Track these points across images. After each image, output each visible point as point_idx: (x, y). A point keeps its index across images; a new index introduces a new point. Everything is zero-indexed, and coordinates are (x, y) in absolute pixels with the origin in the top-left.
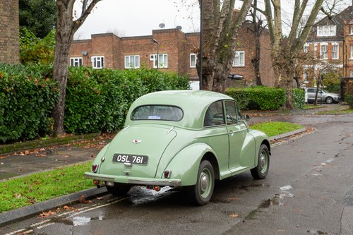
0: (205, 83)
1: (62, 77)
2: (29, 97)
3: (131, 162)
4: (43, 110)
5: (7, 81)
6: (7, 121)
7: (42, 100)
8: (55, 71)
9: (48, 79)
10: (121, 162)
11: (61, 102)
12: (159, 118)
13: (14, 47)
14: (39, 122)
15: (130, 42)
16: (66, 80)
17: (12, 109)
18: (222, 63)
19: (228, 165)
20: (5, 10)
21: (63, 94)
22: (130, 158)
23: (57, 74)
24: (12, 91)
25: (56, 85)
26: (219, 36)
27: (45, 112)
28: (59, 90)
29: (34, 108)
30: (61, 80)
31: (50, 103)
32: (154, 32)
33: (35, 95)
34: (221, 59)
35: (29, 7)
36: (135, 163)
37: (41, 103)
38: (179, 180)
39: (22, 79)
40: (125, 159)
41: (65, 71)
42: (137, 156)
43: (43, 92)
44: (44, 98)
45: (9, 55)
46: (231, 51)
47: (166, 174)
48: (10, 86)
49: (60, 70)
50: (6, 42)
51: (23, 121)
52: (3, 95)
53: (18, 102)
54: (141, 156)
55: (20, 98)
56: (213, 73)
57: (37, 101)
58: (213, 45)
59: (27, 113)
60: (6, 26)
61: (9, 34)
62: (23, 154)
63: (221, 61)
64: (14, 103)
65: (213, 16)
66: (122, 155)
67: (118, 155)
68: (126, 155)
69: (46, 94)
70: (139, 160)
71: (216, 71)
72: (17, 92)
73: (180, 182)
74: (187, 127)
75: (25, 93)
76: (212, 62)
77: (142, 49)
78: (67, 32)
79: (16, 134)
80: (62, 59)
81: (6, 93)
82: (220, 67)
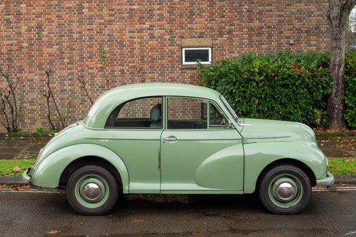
5: (257, 70)
11: (336, 94)
16: (342, 69)
78: (336, 15)
81: (257, 83)
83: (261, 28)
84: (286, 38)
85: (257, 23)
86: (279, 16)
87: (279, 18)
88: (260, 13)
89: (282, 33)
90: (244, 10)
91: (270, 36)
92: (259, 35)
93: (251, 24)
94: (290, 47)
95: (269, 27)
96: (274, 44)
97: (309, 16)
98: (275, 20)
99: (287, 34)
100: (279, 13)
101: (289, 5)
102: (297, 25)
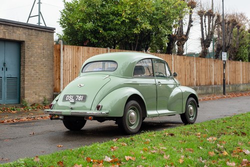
3: (75, 100)
10: (68, 100)
12: (101, 70)
22: (75, 97)
36: (78, 100)
40: (71, 98)
42: (79, 95)
47: (98, 108)
54: (82, 95)
66: (69, 95)
67: (66, 95)
68: (72, 95)
70: (80, 98)
73: (108, 113)
74: (122, 76)
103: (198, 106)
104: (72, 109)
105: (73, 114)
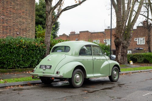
0: (118, 49)
1: (48, 43)
2: (33, 50)
4: (39, 56)
5: (24, 43)
6: (24, 60)
7: (38, 52)
8: (45, 40)
9: (42, 44)
10: (42, 68)
11: (47, 53)
12: (61, 51)
13: (33, 32)
14: (37, 61)
15: (95, 34)
16: (50, 44)
17: (26, 55)
18: (126, 40)
19: (93, 73)
20: (29, 17)
21: (48, 50)
22: (46, 66)
23: (46, 42)
24: (26, 47)
25: (45, 46)
26: (124, 28)
27: (40, 57)
28: (46, 48)
29: (35, 55)
30: (47, 44)
31: (42, 53)
32: (105, 30)
33: (36, 49)
34: (126, 38)
35: (43, 17)
36: (47, 68)
37: (38, 53)
38: (62, 75)
39: (30, 43)
40: (44, 67)
41: (49, 40)
42: (48, 66)
43: (39, 48)
44: (39, 51)
45: (31, 35)
46: (130, 35)
48: (25, 46)
49: (47, 40)
50: (29, 30)
51: (30, 60)
52: (22, 49)
53: (28, 52)
55: (29, 50)
56: (122, 44)
57: (36, 52)
58: (121, 32)
59: (32, 57)
60: (30, 23)
61: (31, 27)
62: (27, 73)
63: (125, 40)
64: (26, 53)
65: (122, 20)
66: (43, 65)
67: (41, 65)
68: (44, 65)
69: (40, 50)
70: (48, 67)
71: (123, 43)
72: (28, 48)
73: (63, 76)
74: (72, 55)
75: (31, 48)
76: (121, 40)
77: (101, 37)
79: (27, 65)
80: (48, 35)
81: (23, 48)
82: (125, 42)
83: (7, 26)
84: (16, 32)
85: (6, 24)
86: (14, 22)
87: (13, 23)
88: (7, 20)
89: (14, 29)
90: (1, 18)
91: (10, 30)
92: (6, 29)
93: (3, 25)
94: (17, 35)
95: (10, 27)
96: (12, 34)
97: (23, 24)
98: (12, 24)
99: (16, 30)
100: (14, 21)
101: (17, 18)
102: (20, 27)
103: (120, 71)
104: (44, 73)
105: (44, 76)
